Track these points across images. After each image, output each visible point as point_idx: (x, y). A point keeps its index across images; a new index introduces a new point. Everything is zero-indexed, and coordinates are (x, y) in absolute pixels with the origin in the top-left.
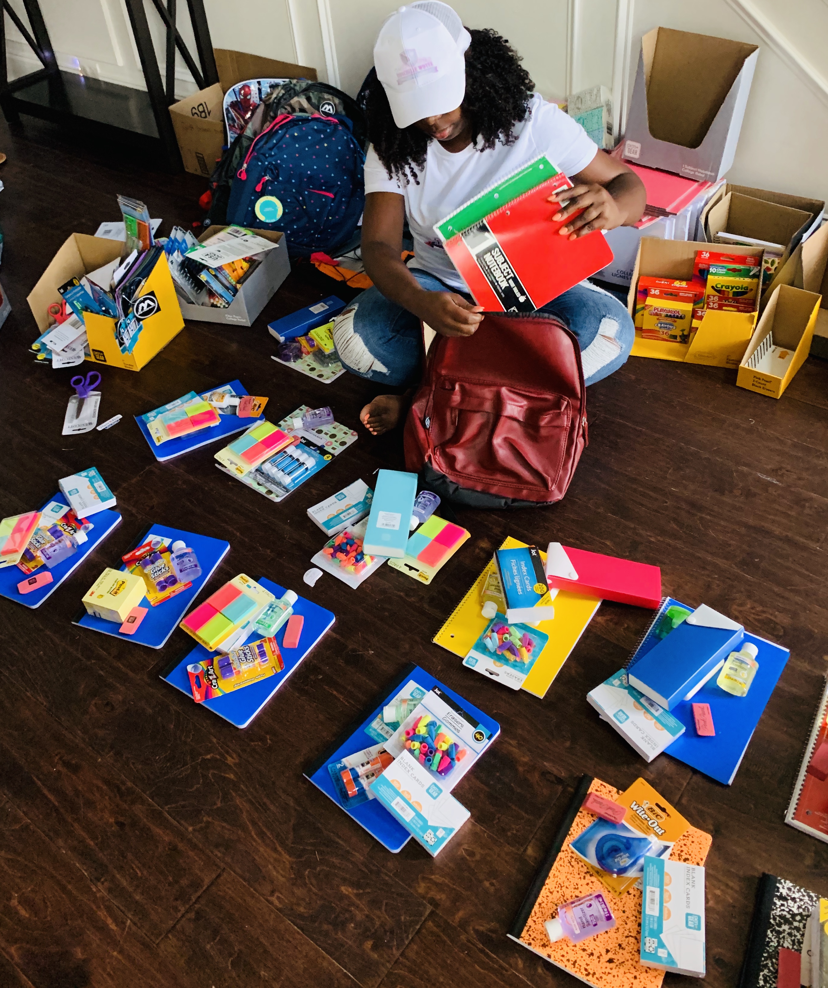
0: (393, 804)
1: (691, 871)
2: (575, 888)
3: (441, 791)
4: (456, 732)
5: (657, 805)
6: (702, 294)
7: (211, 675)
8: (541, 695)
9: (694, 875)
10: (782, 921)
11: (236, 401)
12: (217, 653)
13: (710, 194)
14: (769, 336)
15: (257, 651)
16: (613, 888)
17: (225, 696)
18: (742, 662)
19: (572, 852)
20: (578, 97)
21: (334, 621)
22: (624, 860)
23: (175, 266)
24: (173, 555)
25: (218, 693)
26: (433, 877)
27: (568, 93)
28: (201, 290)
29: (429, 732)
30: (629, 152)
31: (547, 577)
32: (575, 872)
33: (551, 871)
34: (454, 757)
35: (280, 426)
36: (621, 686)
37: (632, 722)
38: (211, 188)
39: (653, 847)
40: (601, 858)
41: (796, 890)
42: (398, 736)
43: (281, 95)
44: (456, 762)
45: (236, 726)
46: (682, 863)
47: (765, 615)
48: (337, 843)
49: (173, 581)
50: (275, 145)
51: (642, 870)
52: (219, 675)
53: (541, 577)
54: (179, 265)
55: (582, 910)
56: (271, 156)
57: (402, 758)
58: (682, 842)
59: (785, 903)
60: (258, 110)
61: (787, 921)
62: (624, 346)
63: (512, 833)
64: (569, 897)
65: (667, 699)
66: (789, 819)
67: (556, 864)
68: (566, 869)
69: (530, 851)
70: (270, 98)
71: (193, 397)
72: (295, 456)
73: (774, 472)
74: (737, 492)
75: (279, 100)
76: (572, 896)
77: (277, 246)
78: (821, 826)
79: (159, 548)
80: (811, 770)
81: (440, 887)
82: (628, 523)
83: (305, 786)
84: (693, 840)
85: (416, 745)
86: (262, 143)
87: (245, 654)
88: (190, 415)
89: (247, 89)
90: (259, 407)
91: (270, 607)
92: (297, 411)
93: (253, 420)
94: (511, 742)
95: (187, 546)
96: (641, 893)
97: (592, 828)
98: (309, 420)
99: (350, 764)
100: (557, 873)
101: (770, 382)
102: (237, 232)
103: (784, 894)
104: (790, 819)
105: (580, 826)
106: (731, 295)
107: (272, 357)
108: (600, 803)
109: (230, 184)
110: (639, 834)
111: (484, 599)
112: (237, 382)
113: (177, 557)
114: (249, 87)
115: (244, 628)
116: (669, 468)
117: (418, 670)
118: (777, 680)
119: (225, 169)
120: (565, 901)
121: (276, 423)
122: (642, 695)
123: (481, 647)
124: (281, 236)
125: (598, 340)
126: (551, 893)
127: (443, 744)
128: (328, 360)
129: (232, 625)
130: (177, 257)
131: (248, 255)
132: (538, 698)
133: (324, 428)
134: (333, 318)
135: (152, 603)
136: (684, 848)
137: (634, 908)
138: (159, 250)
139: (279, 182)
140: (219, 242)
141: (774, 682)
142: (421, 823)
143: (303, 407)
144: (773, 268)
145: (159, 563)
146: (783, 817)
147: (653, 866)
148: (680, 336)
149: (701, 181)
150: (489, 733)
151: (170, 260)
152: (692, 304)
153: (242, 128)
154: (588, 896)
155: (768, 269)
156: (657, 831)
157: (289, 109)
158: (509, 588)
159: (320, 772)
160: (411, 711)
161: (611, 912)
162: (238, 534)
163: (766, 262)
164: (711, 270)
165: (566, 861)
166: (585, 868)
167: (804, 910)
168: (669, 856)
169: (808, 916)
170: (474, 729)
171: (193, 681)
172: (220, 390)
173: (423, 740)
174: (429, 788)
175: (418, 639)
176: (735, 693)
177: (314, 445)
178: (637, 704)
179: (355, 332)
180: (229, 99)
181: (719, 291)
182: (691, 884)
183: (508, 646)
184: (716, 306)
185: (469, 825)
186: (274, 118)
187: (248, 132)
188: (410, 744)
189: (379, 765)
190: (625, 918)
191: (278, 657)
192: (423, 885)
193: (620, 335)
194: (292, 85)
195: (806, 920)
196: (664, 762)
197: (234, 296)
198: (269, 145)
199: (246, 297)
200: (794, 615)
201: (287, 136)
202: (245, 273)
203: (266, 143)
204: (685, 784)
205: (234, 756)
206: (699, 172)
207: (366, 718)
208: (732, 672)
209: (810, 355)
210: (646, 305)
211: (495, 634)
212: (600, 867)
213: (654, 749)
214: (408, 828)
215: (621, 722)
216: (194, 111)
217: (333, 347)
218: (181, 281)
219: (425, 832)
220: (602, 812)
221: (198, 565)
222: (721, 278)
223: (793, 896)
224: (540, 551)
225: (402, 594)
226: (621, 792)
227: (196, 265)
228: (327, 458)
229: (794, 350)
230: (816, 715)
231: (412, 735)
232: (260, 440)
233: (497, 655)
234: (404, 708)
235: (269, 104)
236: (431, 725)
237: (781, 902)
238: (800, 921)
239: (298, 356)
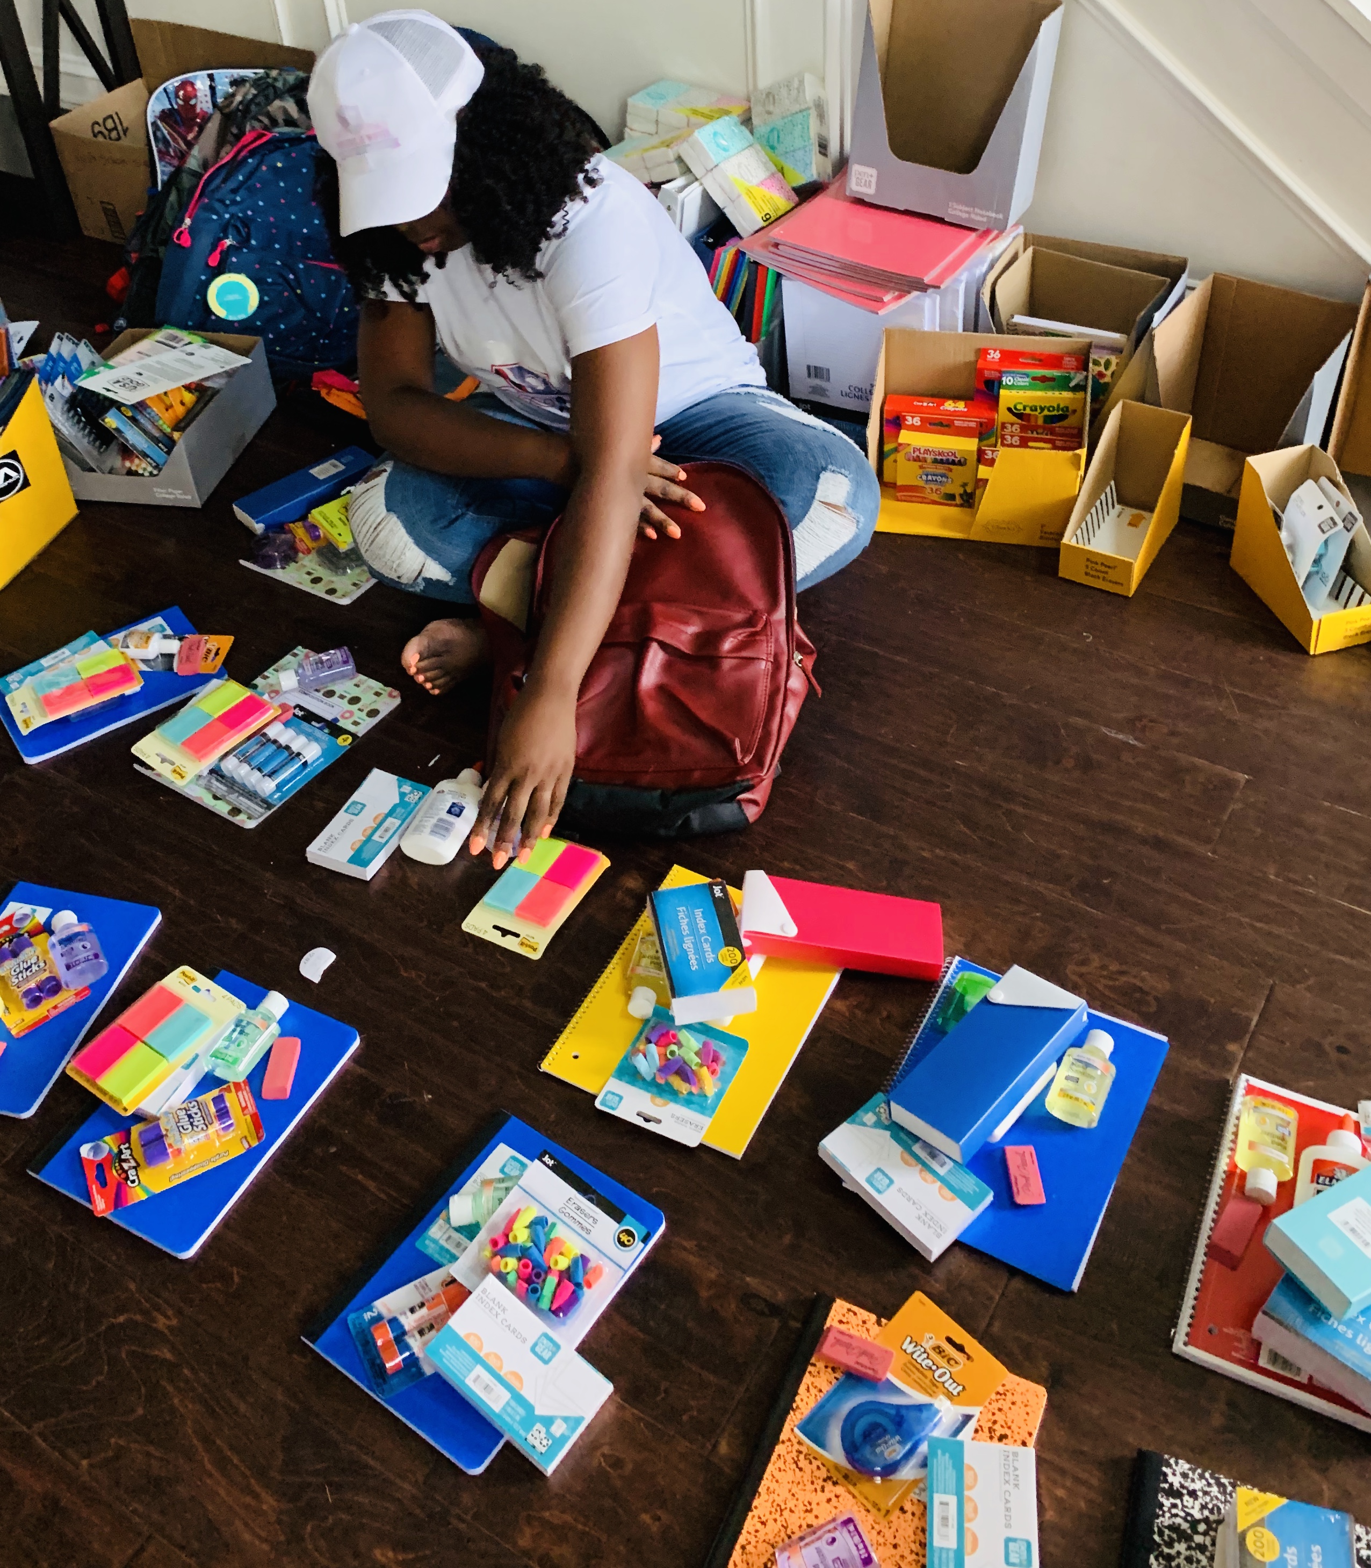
0: (469, 1381)
1: (1011, 1458)
2: (807, 1511)
3: (558, 1347)
4: (583, 1233)
5: (949, 1340)
6: (992, 422)
7: (125, 1161)
8: (738, 1153)
9: (1016, 1464)
10: (1175, 1536)
11: (173, 646)
12: (138, 1118)
13: (997, 253)
14: (1110, 490)
15: (213, 1109)
16: (875, 1505)
17: (153, 1199)
18: (1087, 1065)
19: (800, 1443)
20: (768, 94)
21: (357, 1043)
22: (893, 1449)
23: (59, 404)
24: (54, 939)
25: (138, 1194)
26: (547, 1514)
27: (751, 87)
28: (108, 446)
29: (535, 1241)
30: (857, 184)
31: (742, 934)
32: (805, 1479)
33: (763, 1483)
34: (580, 1280)
35: (255, 687)
36: (878, 1124)
37: (900, 1190)
38: (128, 264)
39: (944, 1420)
40: (851, 1449)
41: (1196, 1476)
42: (478, 1248)
43: (250, 97)
44: (585, 1289)
45: (174, 1254)
46: (996, 1445)
47: (1124, 979)
48: (366, 1466)
49: (53, 987)
50: (242, 183)
51: (924, 1464)
52: (141, 1161)
53: (731, 936)
54: (67, 402)
55: (819, 1551)
56: (234, 202)
57: (484, 1291)
58: (996, 1405)
59: (1178, 1502)
60: (210, 125)
61: (1183, 1536)
62: (862, 519)
63: (692, 1418)
64: (796, 1529)
65: (958, 1141)
66: (1179, 1345)
67: (770, 1468)
68: (789, 1476)
69: (723, 1448)
70: (232, 102)
71: (94, 641)
72: (283, 741)
73: (1130, 725)
74: (1069, 763)
75: (247, 105)
76: (800, 1527)
77: (248, 361)
78: (1234, 1354)
79: (28, 925)
80: (1213, 1251)
81: (560, 1533)
82: (884, 829)
83: (304, 1361)
84: (1014, 1399)
85: (511, 1264)
86: (217, 181)
87: (190, 1116)
88: (85, 675)
89: (189, 89)
90: (217, 654)
91: (237, 1026)
92: (288, 658)
93: (204, 679)
94: (685, 1244)
95: (80, 920)
96: (925, 1507)
97: (835, 1392)
98: (309, 673)
99: (389, 1310)
100: (773, 1486)
101: (1115, 567)
102: (175, 338)
103: (1176, 1485)
104: (1181, 1345)
105: (813, 1391)
106: (1040, 422)
107: (242, 562)
108: (848, 1346)
109: (161, 255)
110: (918, 1397)
111: (633, 982)
112: (176, 610)
113: (62, 942)
114: (192, 84)
115: (187, 1067)
116: (951, 726)
117: (514, 1123)
118: (1149, 1092)
119: (151, 229)
120: (789, 1537)
121: (247, 682)
122: (916, 1139)
123: (628, 1073)
124: (256, 343)
125: (816, 509)
126: (763, 1523)
127: (560, 1258)
128: (344, 562)
129: (164, 1064)
130: (62, 387)
131: (195, 378)
132: (733, 1159)
133: (339, 688)
134: (348, 488)
135: (14, 1032)
136: (999, 1417)
137: (913, 1537)
138: (26, 375)
139: (251, 248)
140: (142, 359)
141: (1145, 1096)
142: (522, 1411)
143: (300, 650)
144: (1109, 373)
145: (28, 955)
146: (1170, 1342)
147: (943, 1454)
148: (961, 495)
149: (982, 229)
150: (644, 1231)
151: (49, 393)
152: (976, 440)
153: (183, 156)
154: (830, 1522)
155: (1101, 375)
156: (951, 1389)
157: (266, 121)
158: (674, 958)
159: (332, 1332)
160: (500, 1201)
161: (870, 1548)
162: (177, 893)
163: (1096, 363)
164: (1005, 380)
165: (790, 1460)
166: (824, 1469)
167: (1211, 1511)
168: (972, 1434)
169: (1219, 1522)
170: (616, 1225)
171: (91, 1174)
172: (144, 627)
173: (523, 1254)
174: (535, 1345)
175: (515, 1068)
176: (1077, 1123)
177: (319, 719)
178: (907, 1157)
179: (388, 510)
180: (156, 105)
181: (1019, 416)
182: (1012, 1482)
183: (677, 1067)
184: (1016, 441)
185: (612, 1408)
186: (238, 137)
187: (192, 163)
188: (499, 1265)
189: (443, 1308)
190: (898, 1558)
191: (254, 1117)
192: (528, 1531)
193: (853, 501)
194: (270, 80)
195: (1216, 1530)
196: (959, 1257)
197: (168, 453)
198: (231, 185)
199: (190, 455)
200: (1173, 975)
201: (264, 168)
202: (189, 412)
203: (225, 181)
204: (997, 1297)
205: (170, 1313)
206: (977, 214)
207: (421, 1219)
208: (1071, 1084)
209: (1181, 518)
210: (900, 445)
211: (653, 1048)
212: (849, 1467)
213: (939, 1236)
214: (498, 1424)
215: (879, 1192)
216: (97, 129)
217: (352, 540)
218: (69, 430)
219: (528, 1428)
220: (850, 1360)
221: (101, 955)
222: (1021, 393)
223: (1192, 1486)
224: (729, 888)
225: (483, 985)
226: (884, 1321)
227: (99, 400)
228: (344, 742)
229: (1151, 510)
230: (1218, 1151)
231: (502, 1246)
232: (216, 716)
233: (658, 1086)
234: (488, 1195)
235: (231, 113)
236: (538, 1223)
237: (1172, 1500)
238: (1205, 1534)
239: (290, 555)
